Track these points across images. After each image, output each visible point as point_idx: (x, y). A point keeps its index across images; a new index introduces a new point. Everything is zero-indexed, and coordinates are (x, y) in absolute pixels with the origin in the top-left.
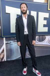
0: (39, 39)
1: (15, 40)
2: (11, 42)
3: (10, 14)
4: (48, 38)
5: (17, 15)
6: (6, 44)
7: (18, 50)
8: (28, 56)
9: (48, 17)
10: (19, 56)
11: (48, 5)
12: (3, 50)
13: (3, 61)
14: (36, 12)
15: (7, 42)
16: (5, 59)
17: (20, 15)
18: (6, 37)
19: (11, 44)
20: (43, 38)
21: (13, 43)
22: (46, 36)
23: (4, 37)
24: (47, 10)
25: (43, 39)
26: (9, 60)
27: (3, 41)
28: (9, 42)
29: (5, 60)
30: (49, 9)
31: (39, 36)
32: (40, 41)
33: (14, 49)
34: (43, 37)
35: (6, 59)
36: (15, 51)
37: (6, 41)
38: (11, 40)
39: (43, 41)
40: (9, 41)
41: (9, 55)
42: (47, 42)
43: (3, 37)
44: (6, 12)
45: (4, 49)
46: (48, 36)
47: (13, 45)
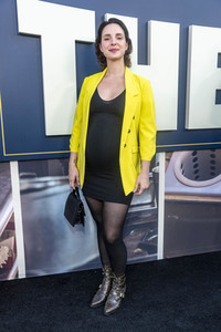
0: (196, 166)
2: (51, 184)
3: (39, 37)
5: (77, 42)
6: (22, 192)
8: (138, 254)
10: (88, 255)
12: (11, 226)
13: (11, 277)
14: (178, 25)
15: (26, 184)
16: (20, 269)
17: (93, 40)
18: (21, 161)
19: (50, 191)
20: (213, 162)
21: (58, 189)
23: (13, 159)
25: (213, 168)
26: (41, 273)
27: (9, 176)
28: (39, 186)
29: (22, 275)
31: (195, 150)
32: (196, 179)
34: (213, 156)
35: (27, 268)
37: (21, 178)
38: (47, 175)
39: (213, 175)
40: (37, 179)
41: (39, 249)
43: (7, 161)
44: (21, 30)
45: (13, 217)
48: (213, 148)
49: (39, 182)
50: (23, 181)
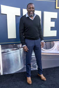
0: (46, 46)
1: (13, 48)
2: (9, 51)
3: (6, 14)
4: (57, 44)
5: (16, 16)
7: (17, 60)
9: (56, 17)
10: (19, 68)
11: (56, 2)
14: (41, 11)
15: (3, 51)
17: (20, 15)
18: (2, 45)
19: (9, 52)
20: (50, 45)
21: (11, 52)
22: (55, 42)
24: (55, 8)
25: (50, 46)
26: (7, 73)
28: (6, 51)
29: (2, 74)
30: (57, 7)
31: (46, 42)
32: (46, 49)
33: (13, 59)
34: (50, 43)
35: (3, 72)
36: (14, 62)
37: (2, 49)
38: (8, 48)
39: (50, 48)
40: (6, 49)
41: (6, 67)
42: (56, 49)
46: (57, 42)
47: (12, 54)
48: (50, 41)
49: (6, 50)
50: (2, 50)
